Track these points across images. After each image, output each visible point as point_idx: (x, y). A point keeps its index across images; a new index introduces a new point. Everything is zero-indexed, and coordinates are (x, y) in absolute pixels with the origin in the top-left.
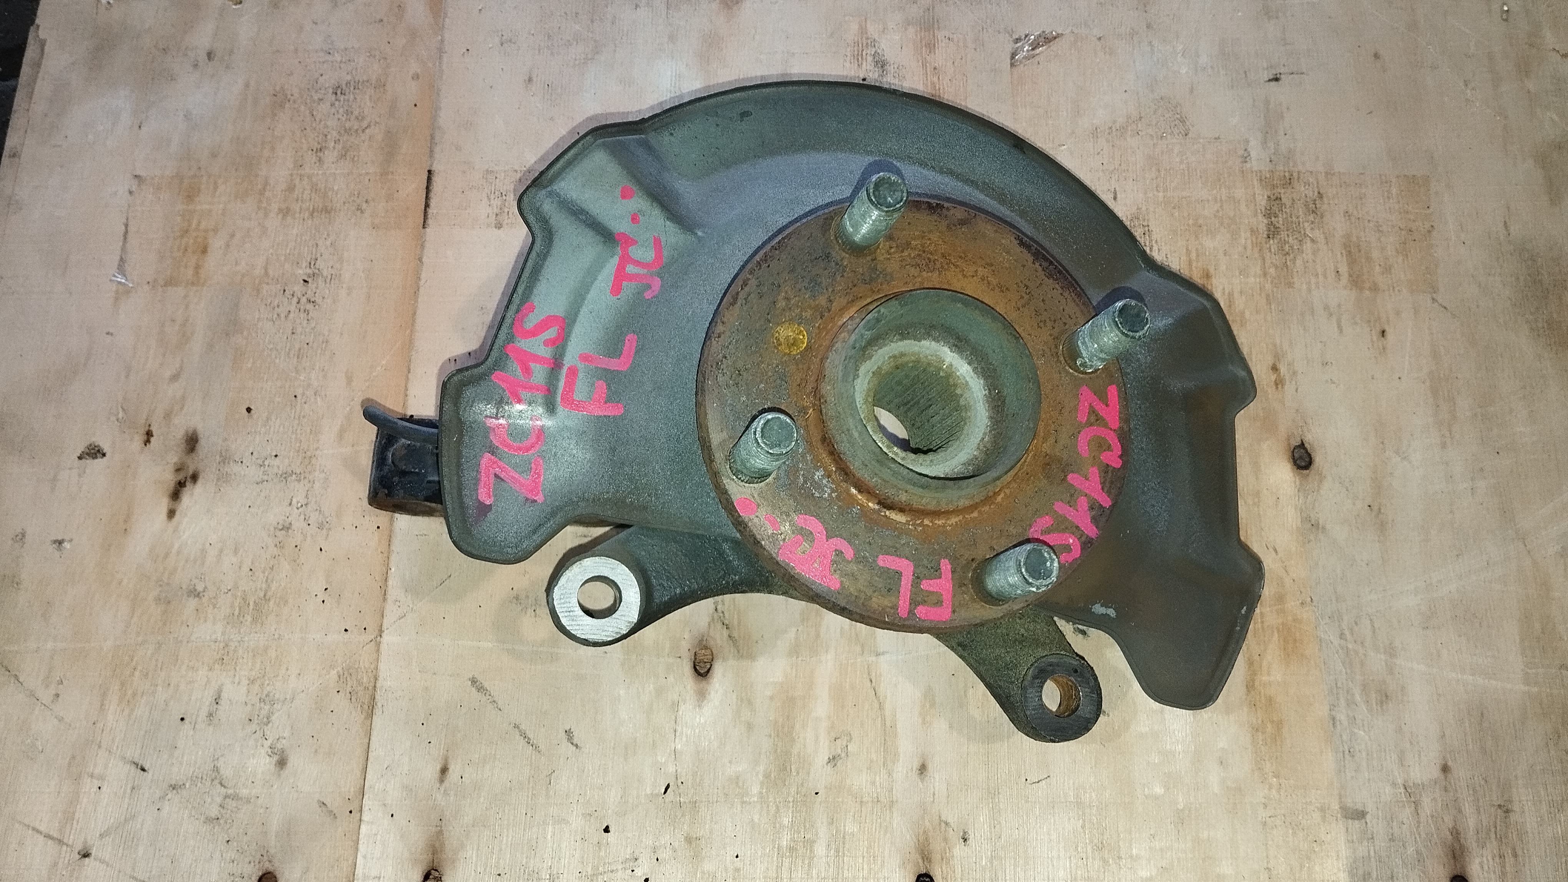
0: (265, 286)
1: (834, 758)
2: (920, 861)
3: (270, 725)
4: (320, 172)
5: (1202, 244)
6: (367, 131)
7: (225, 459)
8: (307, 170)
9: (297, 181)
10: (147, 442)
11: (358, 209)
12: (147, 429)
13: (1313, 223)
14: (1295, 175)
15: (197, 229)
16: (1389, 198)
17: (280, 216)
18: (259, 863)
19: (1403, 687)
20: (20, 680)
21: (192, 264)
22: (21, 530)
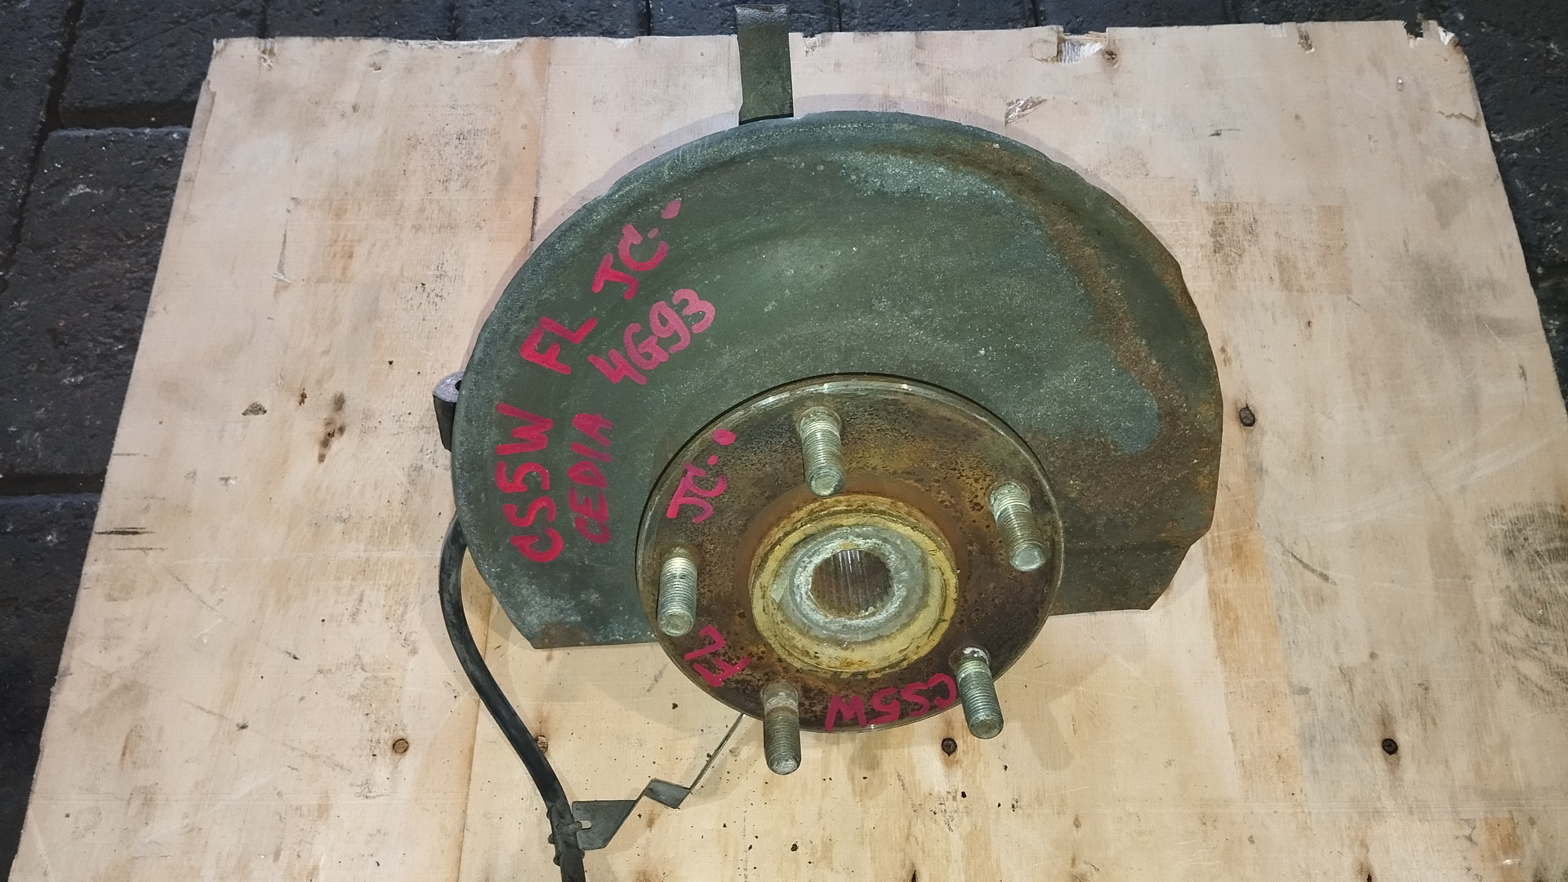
0: (400, 283)
4: (446, 198)
6: (485, 167)
7: (367, 416)
8: (435, 196)
9: (427, 205)
10: (302, 402)
11: (477, 227)
12: (301, 392)
13: (1250, 241)
14: (1235, 205)
15: (344, 240)
16: (1310, 223)
17: (414, 230)
18: (394, 731)
19: (1335, 592)
20: (190, 588)
21: (340, 265)
22: (192, 470)
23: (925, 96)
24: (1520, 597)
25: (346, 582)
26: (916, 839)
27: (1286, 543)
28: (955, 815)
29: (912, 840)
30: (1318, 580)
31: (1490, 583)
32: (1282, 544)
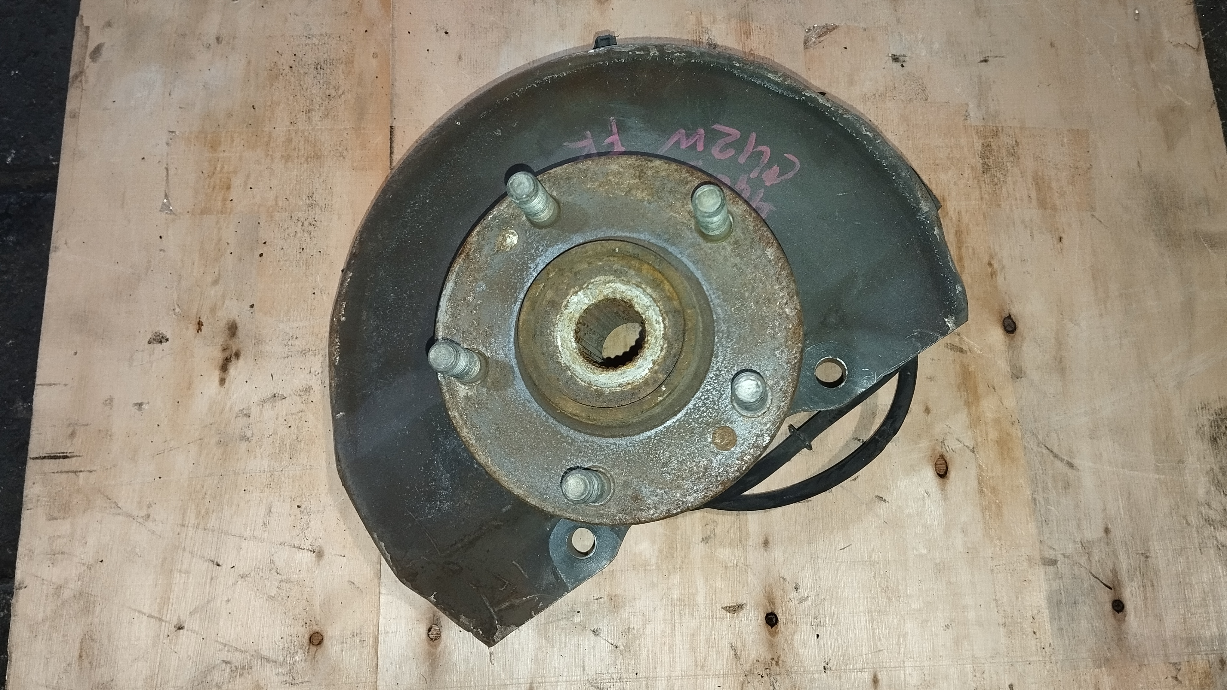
0: (276, 213)
1: (706, 538)
2: (768, 604)
3: (309, 529)
5: (938, 177)
6: (342, 97)
8: (300, 126)
9: (293, 135)
10: (199, 330)
11: (340, 156)
12: (198, 320)
13: (1012, 163)
14: (1000, 129)
15: (221, 172)
16: (1062, 145)
17: (283, 161)
18: (309, 626)
19: (1079, 477)
20: (119, 506)
21: (220, 198)
22: (109, 397)
23: (733, 22)
24: (1220, 477)
25: (256, 495)
27: (1040, 437)
28: (778, 678)
30: (1066, 469)
31: (1198, 466)
32: (1037, 437)
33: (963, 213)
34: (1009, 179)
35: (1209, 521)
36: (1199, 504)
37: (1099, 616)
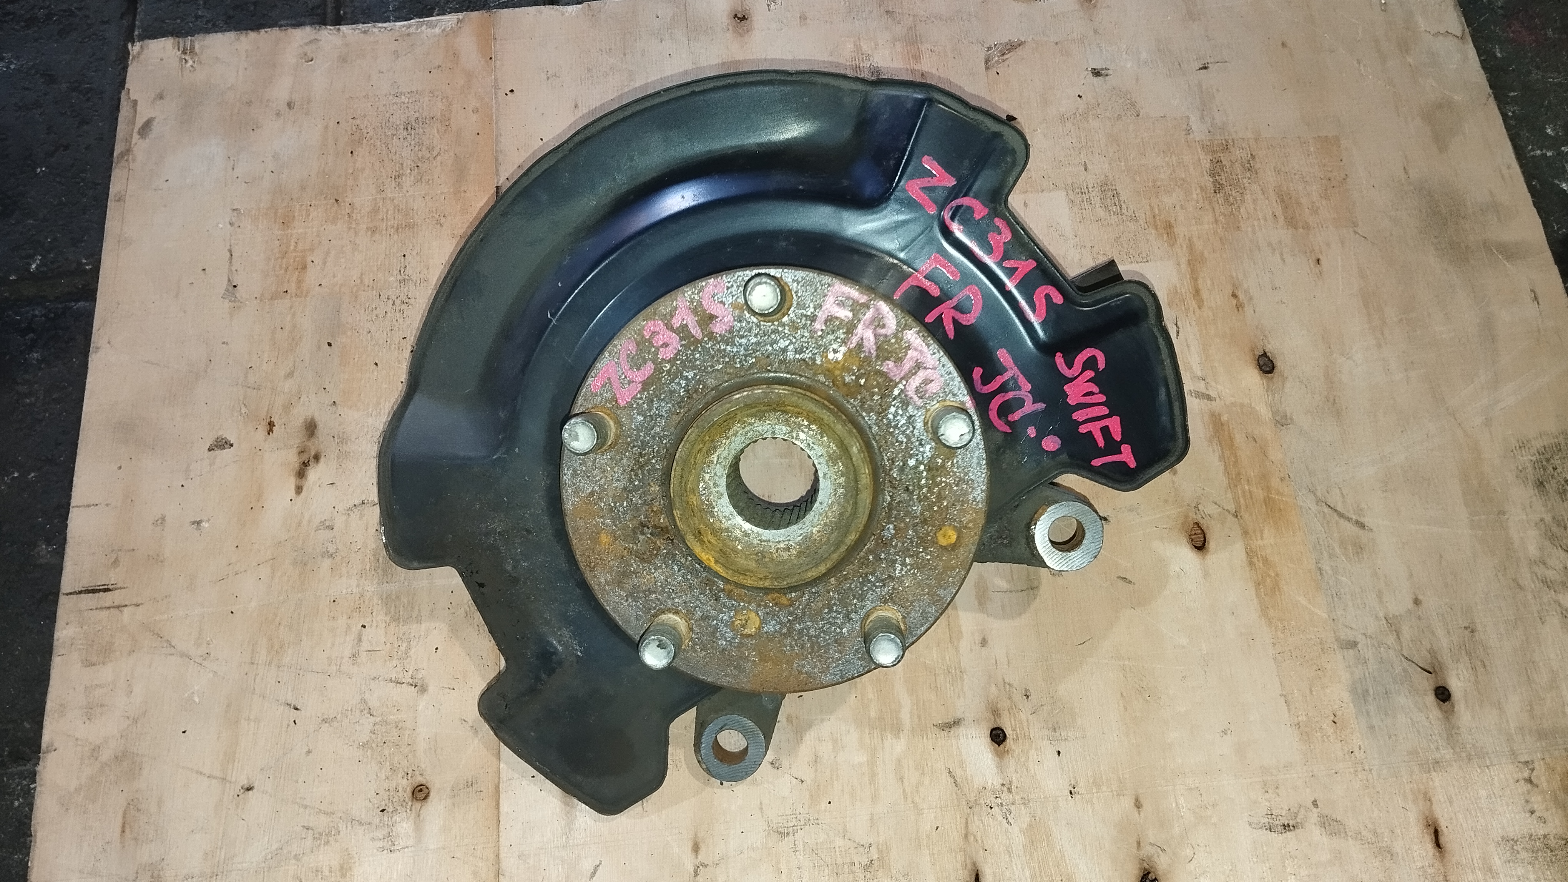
0: (361, 292)
2: (992, 717)
3: (409, 659)
4: (401, 195)
5: (1160, 201)
6: (438, 158)
7: (343, 440)
8: (388, 194)
9: (381, 204)
10: (270, 431)
12: (268, 420)
13: (1249, 178)
14: (1230, 141)
15: (295, 251)
16: (1309, 155)
17: (369, 234)
18: (411, 777)
19: (1373, 539)
20: (173, 644)
21: (294, 278)
22: (160, 516)
23: (899, 46)
24: (1554, 528)
25: (342, 621)
26: (975, 837)
27: (1319, 494)
28: (1012, 808)
29: (972, 839)
30: (1356, 529)
31: (1524, 517)
32: (1315, 494)
33: (1195, 239)
34: (1248, 197)
35: (1547, 582)
36: (1532, 563)
37: (1419, 709)
